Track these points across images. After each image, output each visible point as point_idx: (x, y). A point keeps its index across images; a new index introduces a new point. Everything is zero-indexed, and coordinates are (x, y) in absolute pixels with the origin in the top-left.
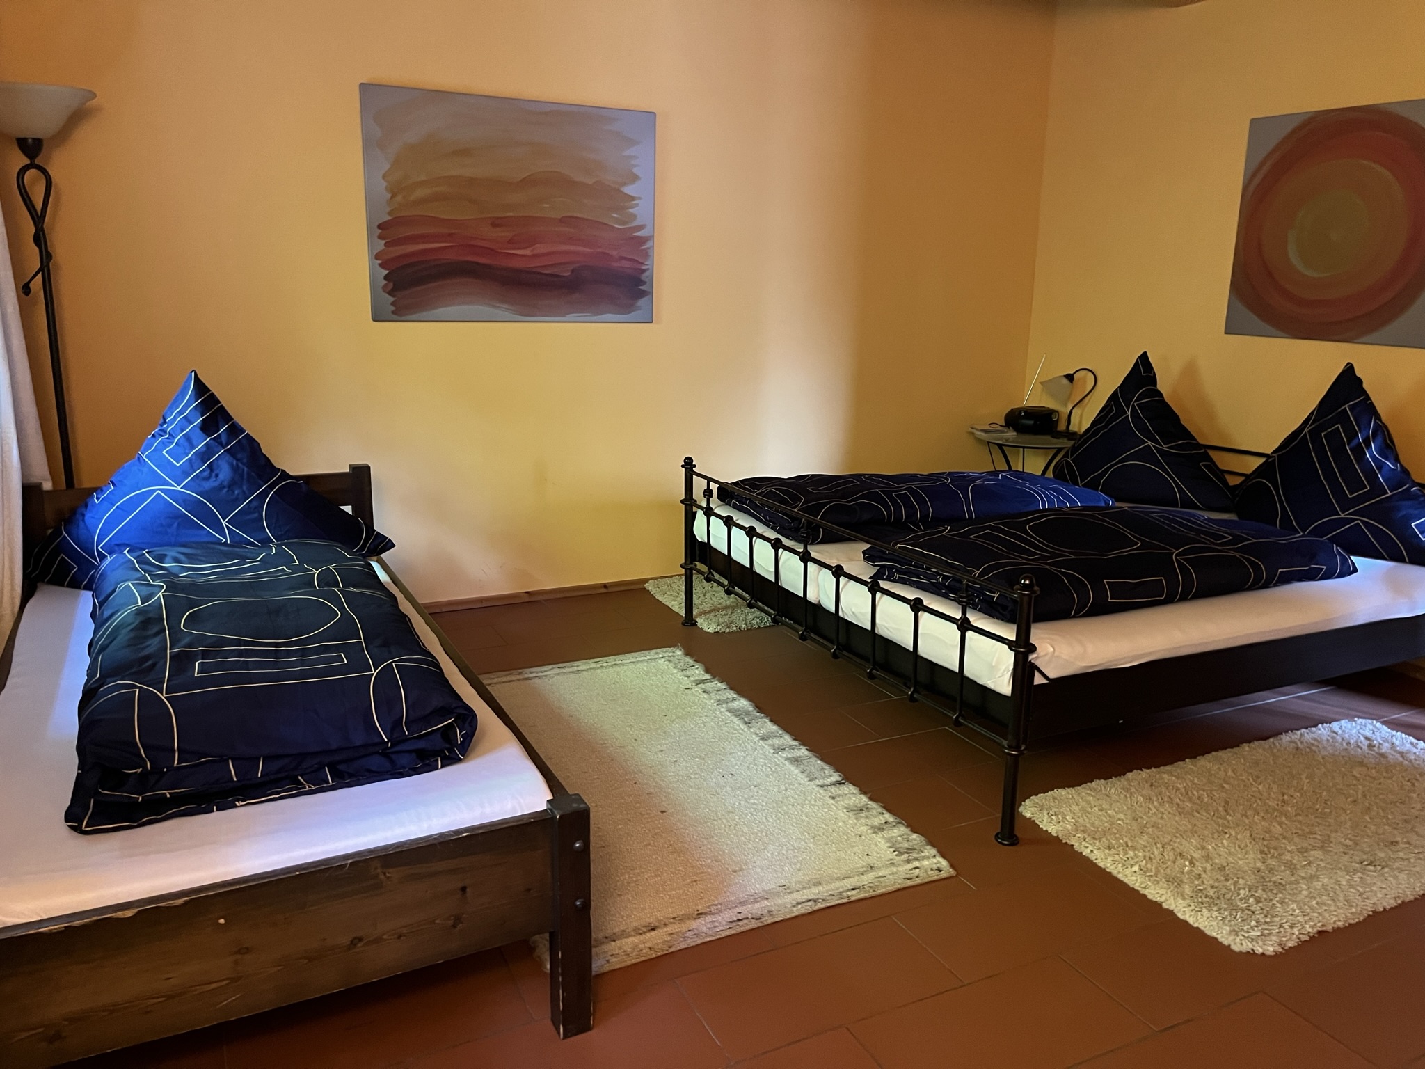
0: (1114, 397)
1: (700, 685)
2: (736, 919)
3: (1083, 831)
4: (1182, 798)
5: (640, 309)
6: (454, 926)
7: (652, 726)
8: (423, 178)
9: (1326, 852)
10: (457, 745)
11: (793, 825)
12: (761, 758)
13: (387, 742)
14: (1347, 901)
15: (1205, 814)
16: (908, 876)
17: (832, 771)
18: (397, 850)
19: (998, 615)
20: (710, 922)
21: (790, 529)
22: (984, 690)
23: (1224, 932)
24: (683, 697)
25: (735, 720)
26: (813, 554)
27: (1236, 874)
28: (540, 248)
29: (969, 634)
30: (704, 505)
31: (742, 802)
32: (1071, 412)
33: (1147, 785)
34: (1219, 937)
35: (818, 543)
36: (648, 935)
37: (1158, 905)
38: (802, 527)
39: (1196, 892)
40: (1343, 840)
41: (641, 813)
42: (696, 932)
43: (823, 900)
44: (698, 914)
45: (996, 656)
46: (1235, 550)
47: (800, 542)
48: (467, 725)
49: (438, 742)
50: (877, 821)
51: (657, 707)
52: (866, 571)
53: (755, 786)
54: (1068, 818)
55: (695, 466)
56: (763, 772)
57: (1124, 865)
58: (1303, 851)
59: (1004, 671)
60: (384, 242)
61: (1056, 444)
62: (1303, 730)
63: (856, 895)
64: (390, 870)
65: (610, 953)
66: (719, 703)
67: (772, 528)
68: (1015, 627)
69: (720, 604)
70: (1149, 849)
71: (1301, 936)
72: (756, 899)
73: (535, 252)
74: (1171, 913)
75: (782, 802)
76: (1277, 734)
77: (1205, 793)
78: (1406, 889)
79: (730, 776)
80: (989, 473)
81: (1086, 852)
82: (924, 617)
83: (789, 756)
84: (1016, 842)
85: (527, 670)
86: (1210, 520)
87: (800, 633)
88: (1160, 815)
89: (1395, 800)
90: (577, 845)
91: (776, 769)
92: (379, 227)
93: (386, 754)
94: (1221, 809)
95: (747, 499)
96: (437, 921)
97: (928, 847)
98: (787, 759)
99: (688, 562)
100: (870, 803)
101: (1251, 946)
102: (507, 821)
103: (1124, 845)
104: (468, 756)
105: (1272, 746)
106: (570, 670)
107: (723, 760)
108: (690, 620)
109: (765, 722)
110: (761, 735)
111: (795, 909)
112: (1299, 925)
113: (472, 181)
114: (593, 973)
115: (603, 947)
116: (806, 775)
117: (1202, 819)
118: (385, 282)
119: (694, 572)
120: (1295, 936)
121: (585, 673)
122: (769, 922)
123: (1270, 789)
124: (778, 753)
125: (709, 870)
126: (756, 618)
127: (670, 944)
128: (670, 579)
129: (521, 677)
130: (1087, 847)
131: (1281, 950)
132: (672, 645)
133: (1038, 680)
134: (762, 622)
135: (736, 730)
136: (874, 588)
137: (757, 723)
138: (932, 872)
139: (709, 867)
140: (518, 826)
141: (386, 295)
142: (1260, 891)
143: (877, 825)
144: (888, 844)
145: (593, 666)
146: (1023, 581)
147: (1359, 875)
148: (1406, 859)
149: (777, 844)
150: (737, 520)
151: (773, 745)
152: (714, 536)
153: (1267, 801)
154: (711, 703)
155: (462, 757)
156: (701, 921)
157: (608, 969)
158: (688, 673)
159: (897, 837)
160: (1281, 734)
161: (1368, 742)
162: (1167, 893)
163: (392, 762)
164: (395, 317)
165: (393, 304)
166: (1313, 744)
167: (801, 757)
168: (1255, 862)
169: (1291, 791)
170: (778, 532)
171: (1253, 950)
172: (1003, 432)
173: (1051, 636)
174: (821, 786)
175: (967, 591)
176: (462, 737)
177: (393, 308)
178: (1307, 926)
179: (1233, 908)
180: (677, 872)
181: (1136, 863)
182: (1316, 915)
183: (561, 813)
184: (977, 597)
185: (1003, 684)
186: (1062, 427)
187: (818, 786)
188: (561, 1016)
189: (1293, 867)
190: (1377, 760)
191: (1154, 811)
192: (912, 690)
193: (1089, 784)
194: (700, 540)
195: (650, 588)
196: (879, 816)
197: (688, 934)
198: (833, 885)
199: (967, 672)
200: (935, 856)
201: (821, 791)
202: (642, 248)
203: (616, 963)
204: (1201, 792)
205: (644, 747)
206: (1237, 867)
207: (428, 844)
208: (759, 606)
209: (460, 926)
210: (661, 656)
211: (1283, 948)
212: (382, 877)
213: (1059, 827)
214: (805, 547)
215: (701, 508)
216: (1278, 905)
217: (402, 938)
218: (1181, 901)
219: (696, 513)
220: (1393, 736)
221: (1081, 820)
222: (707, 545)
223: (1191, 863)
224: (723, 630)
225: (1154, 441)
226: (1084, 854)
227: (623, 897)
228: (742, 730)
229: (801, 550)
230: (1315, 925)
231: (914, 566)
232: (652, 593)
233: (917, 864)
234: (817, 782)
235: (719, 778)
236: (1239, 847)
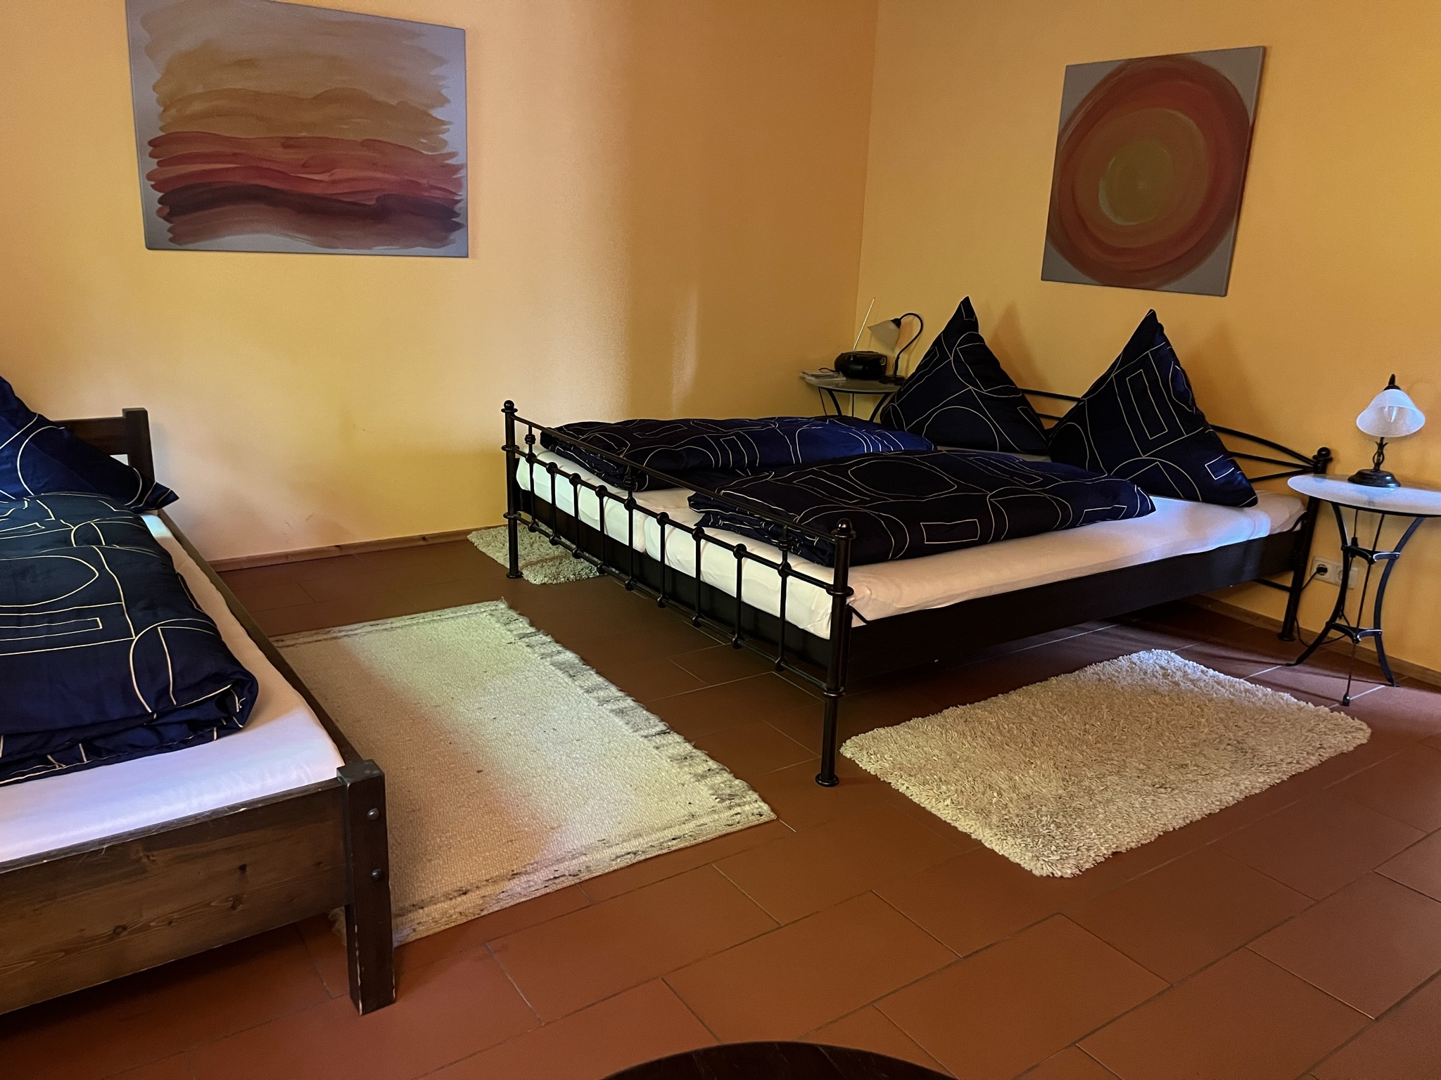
0: (937, 342)
1: (523, 639)
2: (552, 877)
3: (900, 769)
4: (993, 732)
5: (454, 243)
6: (233, 907)
7: (470, 684)
8: (200, 89)
9: (1122, 776)
10: (236, 714)
11: (615, 778)
12: (584, 711)
13: (152, 714)
14: (1139, 823)
15: (1014, 746)
16: (730, 822)
17: (657, 721)
18: (162, 831)
19: (818, 559)
20: (525, 882)
21: (615, 476)
22: (805, 633)
23: (1027, 858)
24: (506, 651)
25: (559, 673)
26: (639, 502)
27: (1040, 802)
28: (339, 174)
29: (790, 579)
30: (527, 451)
31: (564, 757)
32: (898, 357)
33: (962, 721)
34: (1022, 863)
35: (645, 490)
36: (459, 899)
37: (967, 836)
38: (627, 474)
39: (1003, 821)
40: (1137, 765)
41: (455, 775)
42: (510, 893)
43: (643, 852)
44: (513, 875)
45: (815, 600)
46: (1045, 491)
47: (625, 489)
48: (245, 692)
49: (213, 712)
50: (700, 769)
51: (476, 663)
52: (691, 518)
53: (578, 740)
54: (886, 756)
55: (516, 410)
56: (586, 725)
57: (937, 799)
58: (1100, 777)
59: (822, 616)
60: (156, 160)
61: (885, 389)
62: (1105, 662)
63: (676, 845)
64: (155, 853)
65: (416, 922)
66: (543, 656)
67: (597, 475)
68: (833, 570)
69: (547, 554)
70: (961, 782)
71: (1097, 858)
72: (574, 855)
73: (336, 177)
74: (979, 843)
75: (604, 755)
76: (1081, 666)
77: (1015, 727)
78: (1194, 810)
79: (552, 731)
80: (817, 419)
81: (902, 789)
82: (747, 563)
83: (614, 707)
84: (836, 782)
85: (337, 629)
86: (1024, 463)
87: (627, 582)
88: (972, 750)
89: (1185, 726)
90: (371, 813)
91: (600, 721)
92: (150, 143)
93: (152, 727)
94: (1028, 740)
95: (571, 445)
96: (213, 904)
97: (750, 792)
98: (612, 711)
99: (512, 512)
100: (694, 751)
101: (1051, 870)
102: (290, 792)
103: (938, 780)
104: (249, 724)
105: (1078, 678)
106: (384, 627)
107: (545, 715)
108: (515, 572)
109: (591, 674)
110: (586, 687)
111: (614, 863)
112: (1095, 847)
113: (257, 96)
114: (395, 944)
115: (409, 915)
116: (630, 725)
117: (1011, 751)
118: (160, 206)
119: (518, 522)
120: (1091, 859)
121: (399, 630)
122: (587, 878)
123: (1073, 719)
124: (602, 705)
125: (526, 829)
126: (584, 568)
127: (482, 907)
128: (495, 529)
129: (329, 636)
130: (903, 784)
131: (1078, 872)
132: (495, 598)
133: (856, 622)
134: (591, 572)
135: (560, 684)
136: (698, 535)
137: (583, 676)
138: (754, 817)
139: (528, 826)
140: (304, 797)
141: (162, 220)
142: (1060, 817)
143: (700, 772)
144: (711, 792)
145: (408, 622)
146: (840, 526)
147: (1152, 797)
148: (1195, 781)
149: (598, 798)
150: (561, 467)
151: (598, 698)
152: (537, 483)
153: (1071, 731)
154: (535, 657)
155: (241, 726)
156: (516, 881)
157: (414, 938)
158: (512, 627)
159: (719, 784)
160: (1086, 666)
161: (1163, 671)
162: (976, 824)
163: (159, 734)
164: (173, 245)
165: (170, 230)
166: (1113, 675)
167: (626, 708)
168: (1057, 790)
169: (1092, 722)
170: (604, 479)
171: (1053, 874)
172: (833, 377)
173: (869, 579)
174: (646, 737)
175: (787, 536)
176: (241, 704)
177: (171, 235)
178: (1103, 848)
179: (1035, 835)
180: (492, 832)
181: (949, 796)
182: (1111, 837)
183: (352, 780)
184: (797, 542)
185: (822, 629)
186: (890, 372)
187: (642, 736)
188: (360, 992)
189: (1091, 792)
190: (1171, 688)
191: (967, 745)
192: (736, 636)
193: (907, 722)
194: (523, 488)
195: (473, 540)
196: (704, 763)
197: (501, 896)
198: (654, 836)
199: (788, 618)
200: (756, 801)
201: (646, 741)
202: (455, 177)
203: (423, 932)
204: (1011, 725)
205: (461, 706)
206: (1041, 795)
207: (198, 822)
208: (586, 556)
209: (240, 907)
210: (483, 610)
211: (1080, 871)
212: (145, 860)
213: (877, 766)
214: (630, 495)
215: (523, 454)
216: (1076, 829)
217: (173, 924)
218: (989, 831)
219: (519, 459)
220: (1185, 665)
221: (899, 758)
222: (531, 494)
223: (1000, 794)
224: (550, 582)
225: (975, 385)
226: (900, 791)
227: (433, 862)
228: (567, 683)
229: (626, 498)
230: (1110, 846)
231: (738, 512)
232: (475, 544)
233: (738, 809)
234: (642, 733)
235: (540, 733)
236: (1043, 775)
